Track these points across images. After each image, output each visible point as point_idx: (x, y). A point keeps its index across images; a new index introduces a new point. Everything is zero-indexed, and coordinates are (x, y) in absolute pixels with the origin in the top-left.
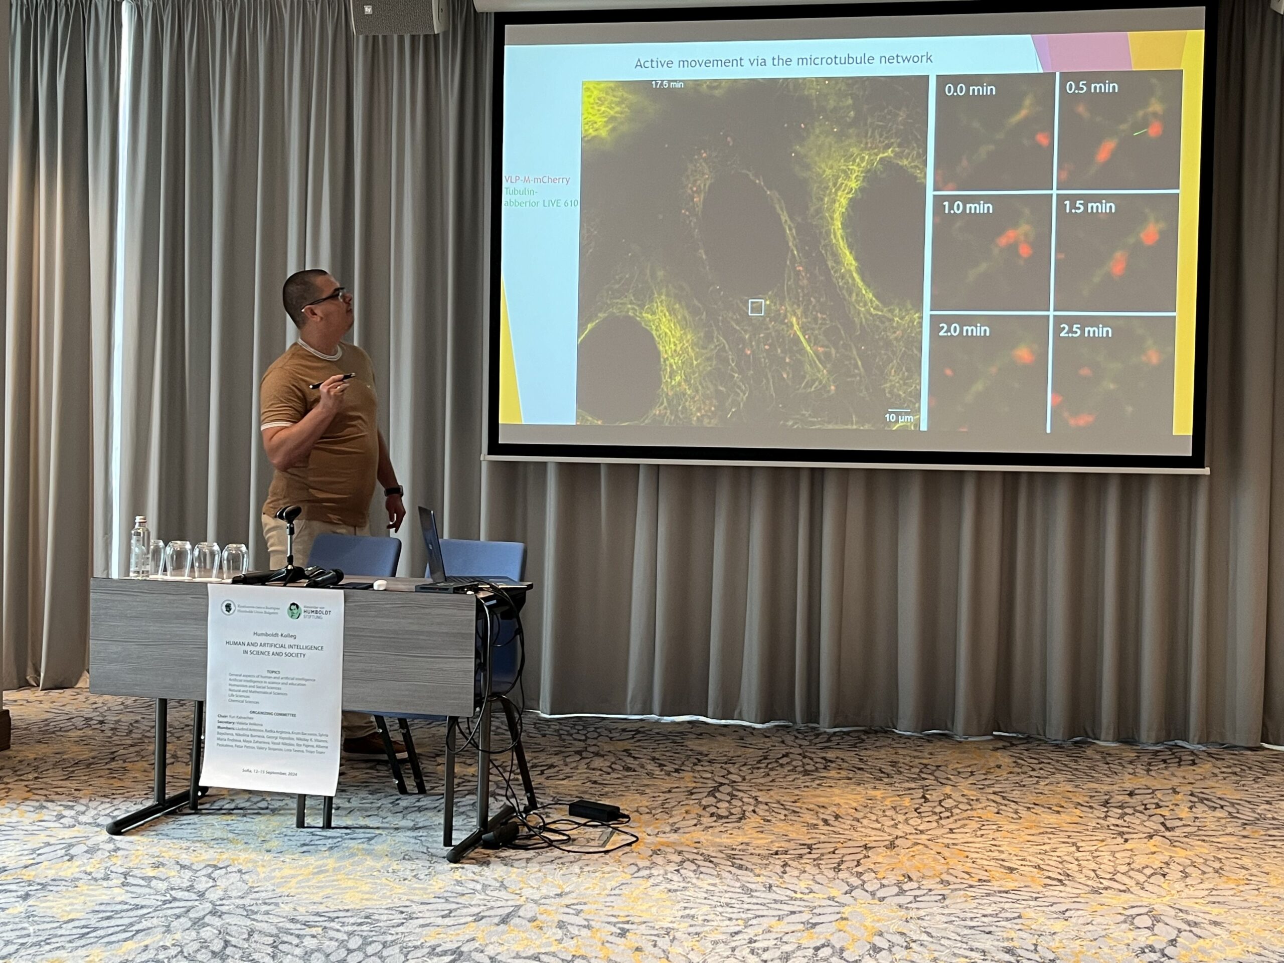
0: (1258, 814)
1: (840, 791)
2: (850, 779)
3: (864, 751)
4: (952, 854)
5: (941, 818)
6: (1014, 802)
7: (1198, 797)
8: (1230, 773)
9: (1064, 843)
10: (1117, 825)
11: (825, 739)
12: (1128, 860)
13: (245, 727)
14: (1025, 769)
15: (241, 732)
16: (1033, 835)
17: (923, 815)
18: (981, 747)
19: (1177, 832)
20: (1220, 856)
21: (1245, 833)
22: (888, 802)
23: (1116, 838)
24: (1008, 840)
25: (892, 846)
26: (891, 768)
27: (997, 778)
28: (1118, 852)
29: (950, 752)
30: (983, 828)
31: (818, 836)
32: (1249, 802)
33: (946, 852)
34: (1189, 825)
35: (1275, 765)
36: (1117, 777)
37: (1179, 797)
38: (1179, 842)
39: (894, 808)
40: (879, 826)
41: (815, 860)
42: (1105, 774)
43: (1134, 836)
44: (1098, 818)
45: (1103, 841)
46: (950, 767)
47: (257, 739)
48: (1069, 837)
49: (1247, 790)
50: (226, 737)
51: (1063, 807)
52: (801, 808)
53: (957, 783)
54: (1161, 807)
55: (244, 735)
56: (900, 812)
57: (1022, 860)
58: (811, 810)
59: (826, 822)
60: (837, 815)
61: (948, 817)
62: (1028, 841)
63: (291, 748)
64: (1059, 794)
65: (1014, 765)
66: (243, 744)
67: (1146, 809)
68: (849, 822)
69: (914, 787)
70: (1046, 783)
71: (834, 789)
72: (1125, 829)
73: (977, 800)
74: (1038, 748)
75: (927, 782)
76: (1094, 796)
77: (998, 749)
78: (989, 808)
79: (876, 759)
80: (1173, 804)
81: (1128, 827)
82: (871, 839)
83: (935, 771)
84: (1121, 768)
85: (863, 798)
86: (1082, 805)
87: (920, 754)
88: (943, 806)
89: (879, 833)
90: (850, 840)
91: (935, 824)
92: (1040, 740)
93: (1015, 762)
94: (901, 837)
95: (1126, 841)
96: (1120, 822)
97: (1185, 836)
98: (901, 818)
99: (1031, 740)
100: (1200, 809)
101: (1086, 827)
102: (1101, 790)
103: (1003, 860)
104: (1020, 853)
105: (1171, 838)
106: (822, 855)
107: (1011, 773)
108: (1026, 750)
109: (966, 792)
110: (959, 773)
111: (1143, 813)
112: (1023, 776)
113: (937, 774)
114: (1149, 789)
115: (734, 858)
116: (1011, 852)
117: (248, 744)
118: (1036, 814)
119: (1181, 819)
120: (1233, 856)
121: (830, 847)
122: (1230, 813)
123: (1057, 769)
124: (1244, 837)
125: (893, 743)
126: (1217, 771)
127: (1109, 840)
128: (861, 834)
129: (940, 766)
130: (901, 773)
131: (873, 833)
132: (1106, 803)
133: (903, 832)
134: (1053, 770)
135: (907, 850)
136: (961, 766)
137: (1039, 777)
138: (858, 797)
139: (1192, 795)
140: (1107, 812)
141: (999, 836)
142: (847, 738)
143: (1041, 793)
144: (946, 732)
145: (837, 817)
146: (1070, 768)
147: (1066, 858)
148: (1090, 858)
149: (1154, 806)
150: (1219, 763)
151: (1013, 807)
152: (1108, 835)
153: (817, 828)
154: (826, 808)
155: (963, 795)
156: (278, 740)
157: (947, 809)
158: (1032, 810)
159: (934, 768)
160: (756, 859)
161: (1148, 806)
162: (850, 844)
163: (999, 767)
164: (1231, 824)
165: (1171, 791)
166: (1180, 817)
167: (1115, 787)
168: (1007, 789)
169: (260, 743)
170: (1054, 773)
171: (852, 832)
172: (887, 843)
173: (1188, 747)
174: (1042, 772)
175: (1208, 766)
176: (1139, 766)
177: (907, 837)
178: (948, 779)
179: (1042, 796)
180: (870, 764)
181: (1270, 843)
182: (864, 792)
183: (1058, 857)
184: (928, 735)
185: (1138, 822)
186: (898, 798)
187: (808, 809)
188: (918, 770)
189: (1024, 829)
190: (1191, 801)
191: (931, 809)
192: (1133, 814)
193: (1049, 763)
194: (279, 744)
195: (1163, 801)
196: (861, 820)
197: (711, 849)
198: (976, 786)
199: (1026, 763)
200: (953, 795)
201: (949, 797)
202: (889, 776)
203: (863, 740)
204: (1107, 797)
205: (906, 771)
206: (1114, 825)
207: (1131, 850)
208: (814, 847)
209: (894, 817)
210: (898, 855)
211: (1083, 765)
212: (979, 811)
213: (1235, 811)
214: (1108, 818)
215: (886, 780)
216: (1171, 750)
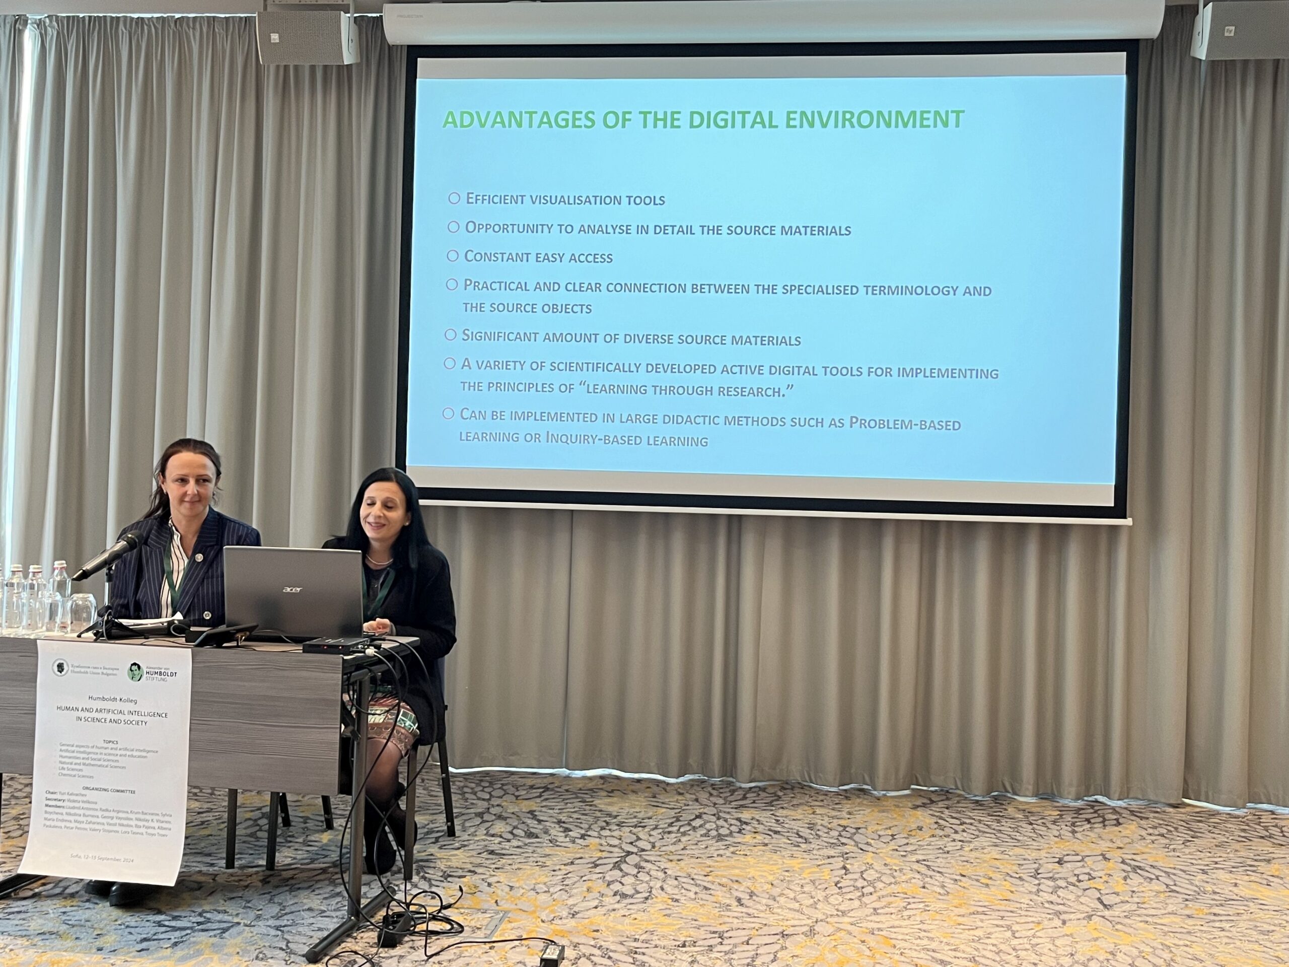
0: (1197, 886)
1: (755, 861)
2: (766, 845)
3: (781, 810)
4: (878, 942)
5: (863, 895)
6: (939, 872)
7: (1130, 865)
8: (1159, 835)
9: (997, 926)
10: (1052, 903)
11: (741, 797)
12: (1069, 949)
13: (76, 805)
14: (948, 831)
15: (72, 811)
16: (963, 916)
17: (844, 890)
18: (901, 805)
19: (1116, 911)
20: (1167, 943)
21: (1187, 912)
22: (804, 876)
23: (1052, 919)
24: (936, 922)
25: (812, 932)
26: (810, 831)
27: (919, 843)
28: (1057, 938)
29: (869, 810)
30: (909, 907)
31: (730, 920)
32: (1184, 871)
33: (871, 941)
34: (1127, 902)
35: (1200, 824)
36: (1042, 841)
37: (1111, 864)
38: (1121, 924)
39: (813, 882)
40: (796, 906)
41: (726, 953)
42: (1030, 837)
43: (1072, 916)
44: (1030, 892)
45: (1039, 923)
46: (869, 828)
47: (90, 819)
48: (1002, 918)
49: (1178, 856)
50: (55, 817)
51: (991, 878)
52: (713, 883)
53: (877, 849)
54: (1095, 878)
55: (75, 815)
56: (819, 887)
57: (955, 950)
58: (723, 886)
59: (739, 900)
60: (752, 892)
61: (871, 894)
62: (960, 924)
63: (129, 829)
64: (985, 861)
65: (936, 826)
66: (73, 825)
67: (1079, 881)
68: (764, 901)
69: (835, 855)
70: (971, 848)
71: (749, 859)
72: (1061, 908)
73: (901, 870)
74: (958, 805)
75: (846, 849)
76: (1022, 865)
77: (918, 806)
78: (913, 881)
79: (794, 820)
80: (1106, 874)
81: (1063, 904)
82: (789, 923)
83: (855, 834)
84: (1045, 829)
85: (779, 869)
86: (1011, 877)
87: (839, 813)
88: (865, 880)
89: (797, 915)
90: (766, 925)
91: (856, 903)
92: (959, 796)
93: (936, 823)
94: (821, 921)
95: (1064, 922)
96: (1053, 898)
97: (1126, 916)
98: (820, 895)
99: (950, 796)
100: (1135, 879)
101: (1018, 905)
102: (1030, 858)
103: (934, 951)
104: (952, 941)
105: (1110, 919)
106: (735, 946)
107: (933, 836)
108: (947, 808)
109: (888, 861)
110: (880, 836)
111: (1077, 886)
112: (946, 839)
113: (856, 837)
114: (1078, 855)
115: (636, 953)
116: (942, 939)
117: (79, 825)
118: (964, 887)
119: (1117, 894)
120: (1181, 943)
121: (742, 935)
122: (1167, 886)
123: (980, 831)
124: (1189, 916)
125: (810, 800)
126: (1144, 833)
127: (1046, 922)
128: (777, 917)
129: (859, 828)
130: (819, 836)
131: (790, 915)
132: (1036, 874)
133: (824, 914)
134: (976, 833)
135: (829, 938)
136: (880, 827)
137: (962, 841)
138: (774, 868)
139: (1123, 862)
140: (1039, 884)
141: (927, 918)
142: (763, 794)
143: (967, 862)
144: (865, 787)
145: (752, 894)
146: (994, 829)
147: (1002, 947)
148: (1028, 947)
149: (1087, 877)
150: (1143, 822)
151: (938, 878)
152: (1043, 915)
153: (730, 910)
154: (740, 883)
155: (885, 865)
156: (115, 821)
157: (871, 883)
158: (959, 883)
159: (854, 831)
160: (660, 954)
161: (1081, 878)
162: (766, 930)
163: (920, 829)
164: (1171, 901)
165: (1101, 857)
166: (1116, 890)
167: (1043, 854)
168: (931, 857)
169: (94, 823)
170: (978, 836)
171: (768, 915)
172: (806, 929)
173: (1109, 803)
174: (965, 834)
175: (1133, 826)
176: (1063, 827)
177: (828, 920)
178: (867, 844)
179: (968, 865)
180: (786, 826)
181: (1217, 924)
182: (780, 862)
183: (993, 945)
184: (846, 790)
185: (1072, 897)
186: (817, 870)
187: (720, 884)
188: (836, 834)
189: (953, 908)
190: (1124, 871)
191: (852, 883)
192: (1067, 887)
193: (971, 824)
194: (115, 825)
195: (1095, 871)
196: (778, 899)
197: (611, 939)
198: (898, 853)
199: (947, 824)
200: (875, 864)
201: (870, 866)
202: (807, 841)
203: (779, 798)
204: (1036, 866)
205: (825, 835)
206: (1048, 902)
207: (1071, 935)
208: (726, 935)
209: (813, 893)
210: (818, 945)
211: (1006, 825)
212: (904, 885)
213: (1172, 883)
214: (1041, 893)
215: (803, 846)
216: (1092, 807)
